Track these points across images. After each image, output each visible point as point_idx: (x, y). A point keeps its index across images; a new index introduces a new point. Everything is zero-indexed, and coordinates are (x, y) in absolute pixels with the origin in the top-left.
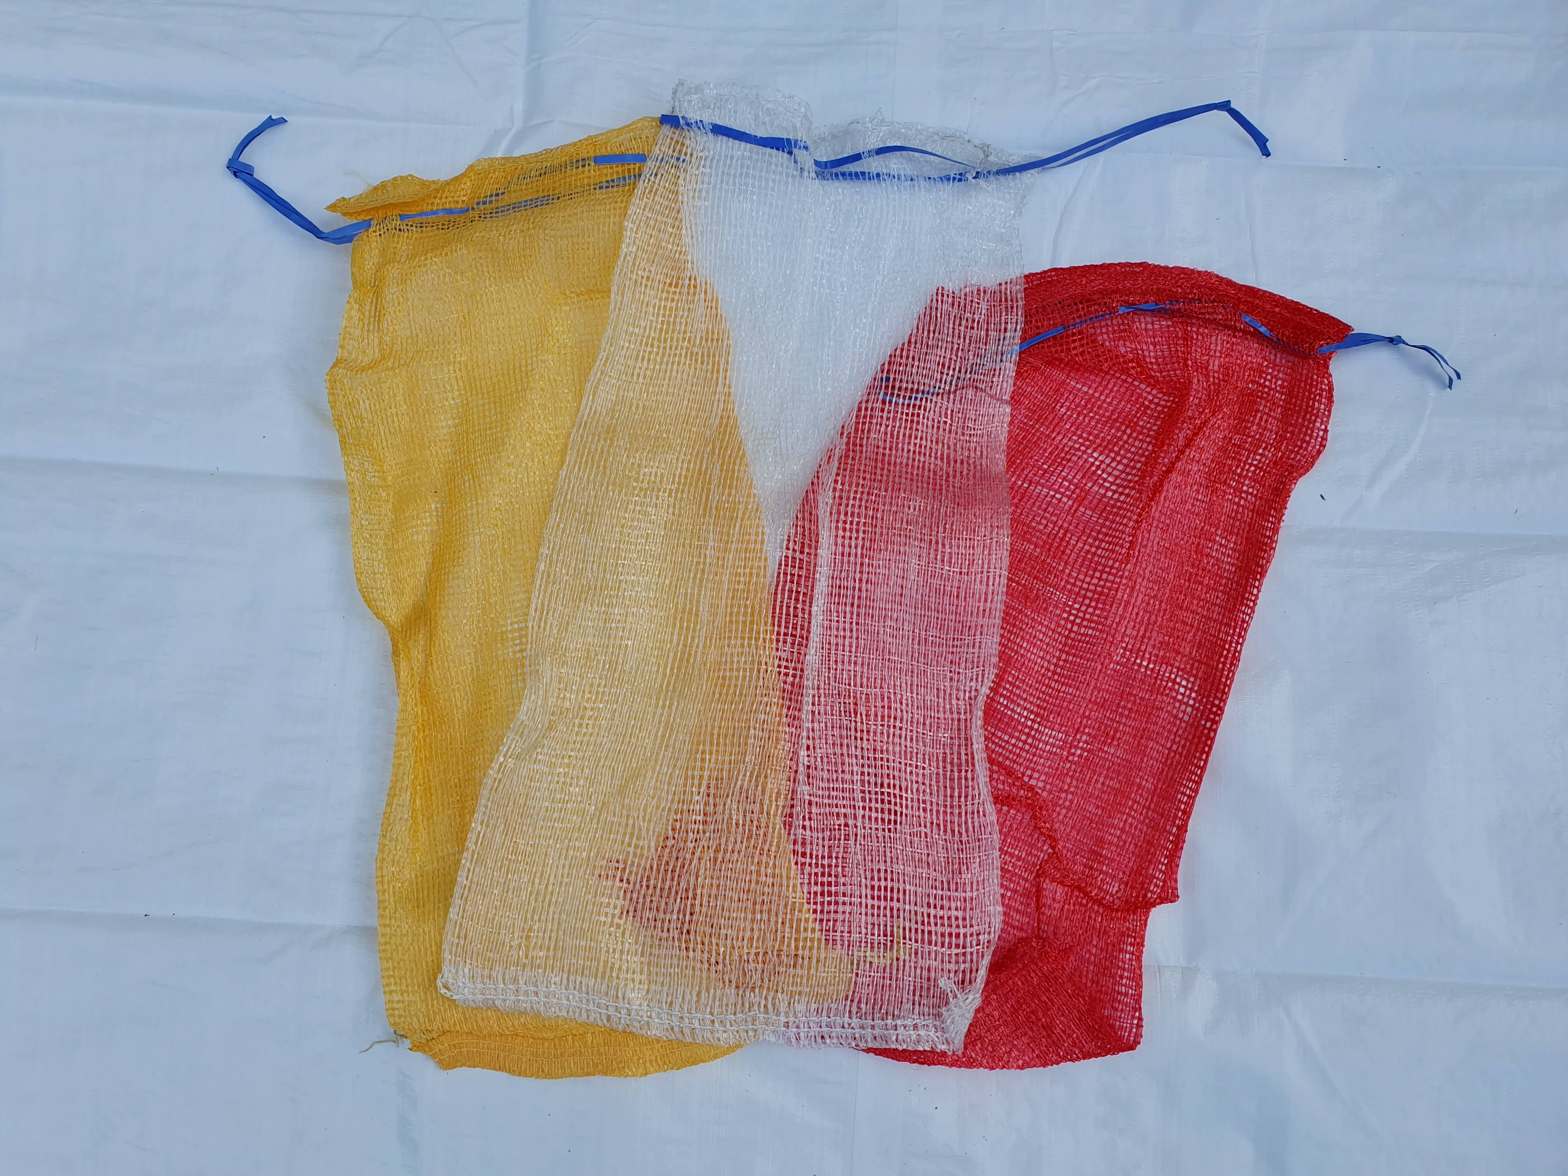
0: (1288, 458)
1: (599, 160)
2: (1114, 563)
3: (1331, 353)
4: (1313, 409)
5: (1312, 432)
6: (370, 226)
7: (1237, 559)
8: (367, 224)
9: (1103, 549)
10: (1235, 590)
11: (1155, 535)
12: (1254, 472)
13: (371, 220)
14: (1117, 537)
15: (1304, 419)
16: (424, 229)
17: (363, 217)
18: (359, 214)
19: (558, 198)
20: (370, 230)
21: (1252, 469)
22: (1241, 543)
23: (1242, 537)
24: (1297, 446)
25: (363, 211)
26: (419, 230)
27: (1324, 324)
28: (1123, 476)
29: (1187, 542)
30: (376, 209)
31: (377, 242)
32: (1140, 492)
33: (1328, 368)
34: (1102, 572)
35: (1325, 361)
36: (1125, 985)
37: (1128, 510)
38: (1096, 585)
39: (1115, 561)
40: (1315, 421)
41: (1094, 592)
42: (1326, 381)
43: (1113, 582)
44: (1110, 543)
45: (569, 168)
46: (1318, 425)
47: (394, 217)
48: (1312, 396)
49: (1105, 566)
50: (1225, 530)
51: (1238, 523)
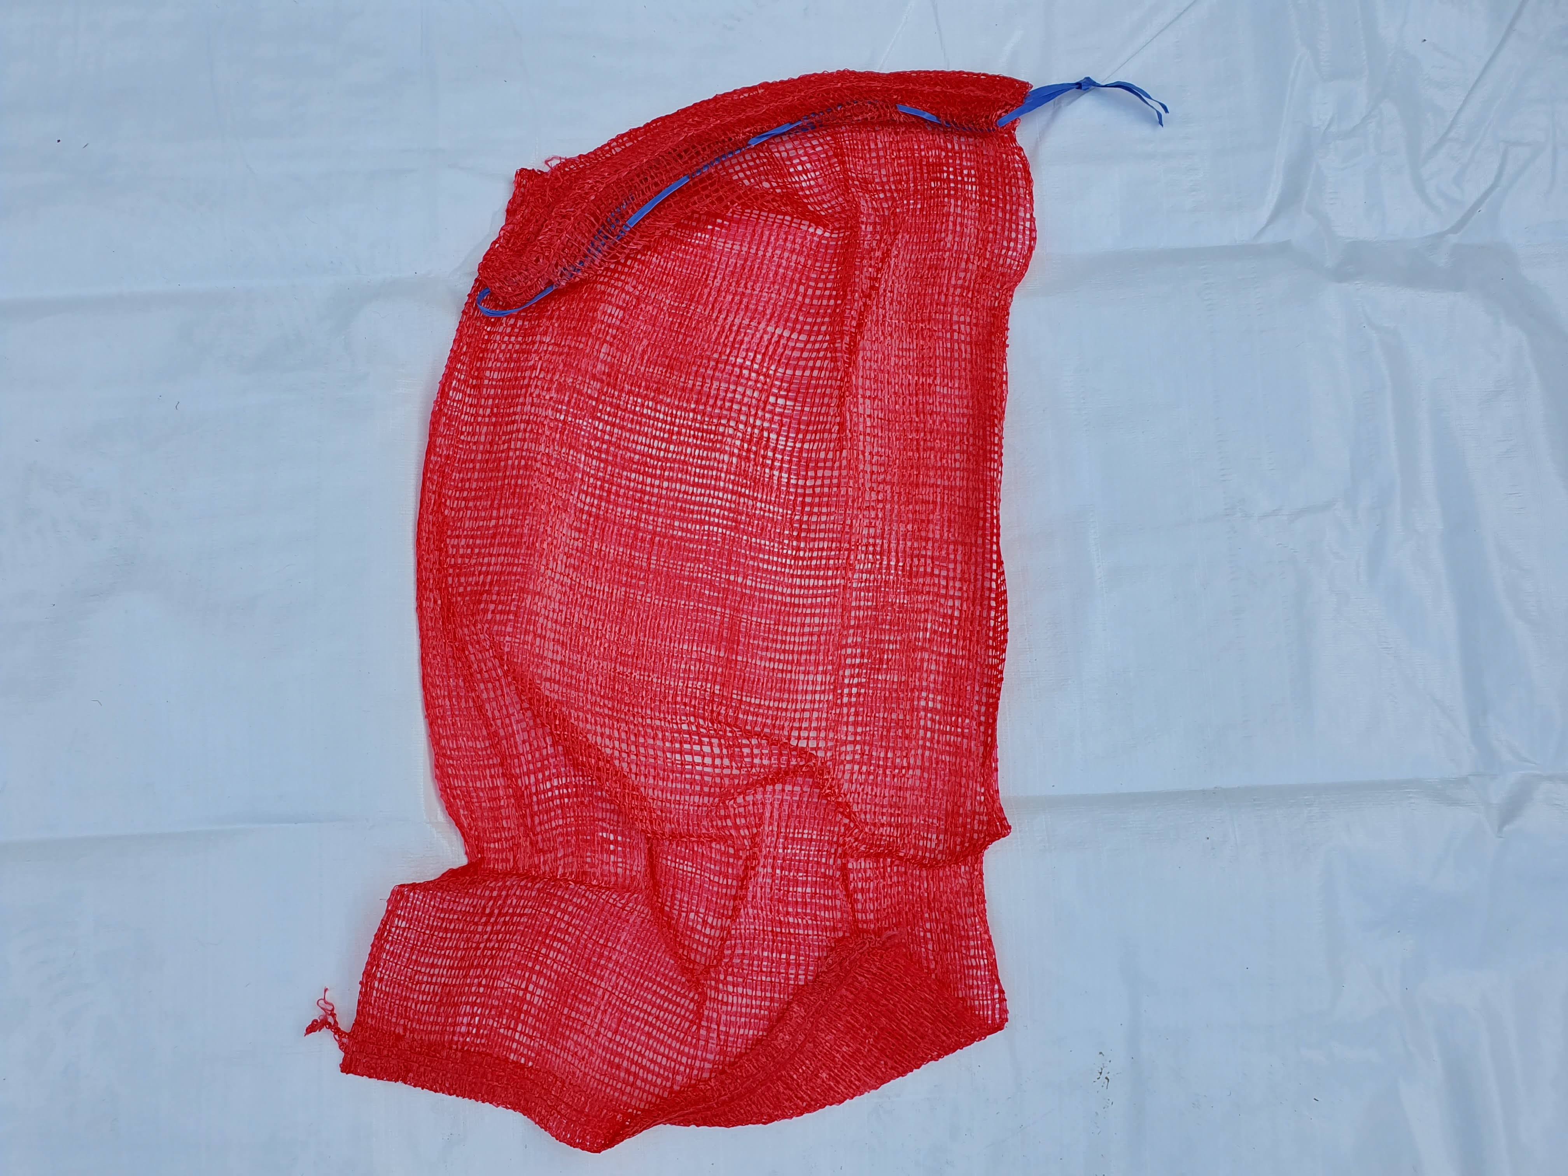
0: (997, 265)
2: (827, 454)
3: (1014, 122)
4: (1011, 197)
5: (1018, 225)
7: (967, 407)
9: (810, 441)
10: (974, 445)
11: (865, 407)
12: (961, 295)
14: (822, 423)
15: (1004, 211)
21: (958, 291)
22: (967, 386)
23: (966, 379)
24: (1003, 248)
27: (996, 90)
28: (809, 346)
29: (904, 403)
32: (834, 360)
33: (1015, 141)
34: (816, 468)
35: (1009, 133)
36: (974, 957)
37: (826, 386)
38: (814, 487)
39: (827, 451)
40: (1017, 210)
41: (813, 495)
42: (1017, 158)
43: (831, 478)
44: (816, 432)
46: (1022, 214)
48: (1007, 181)
49: (817, 461)
50: (943, 377)
51: (956, 364)
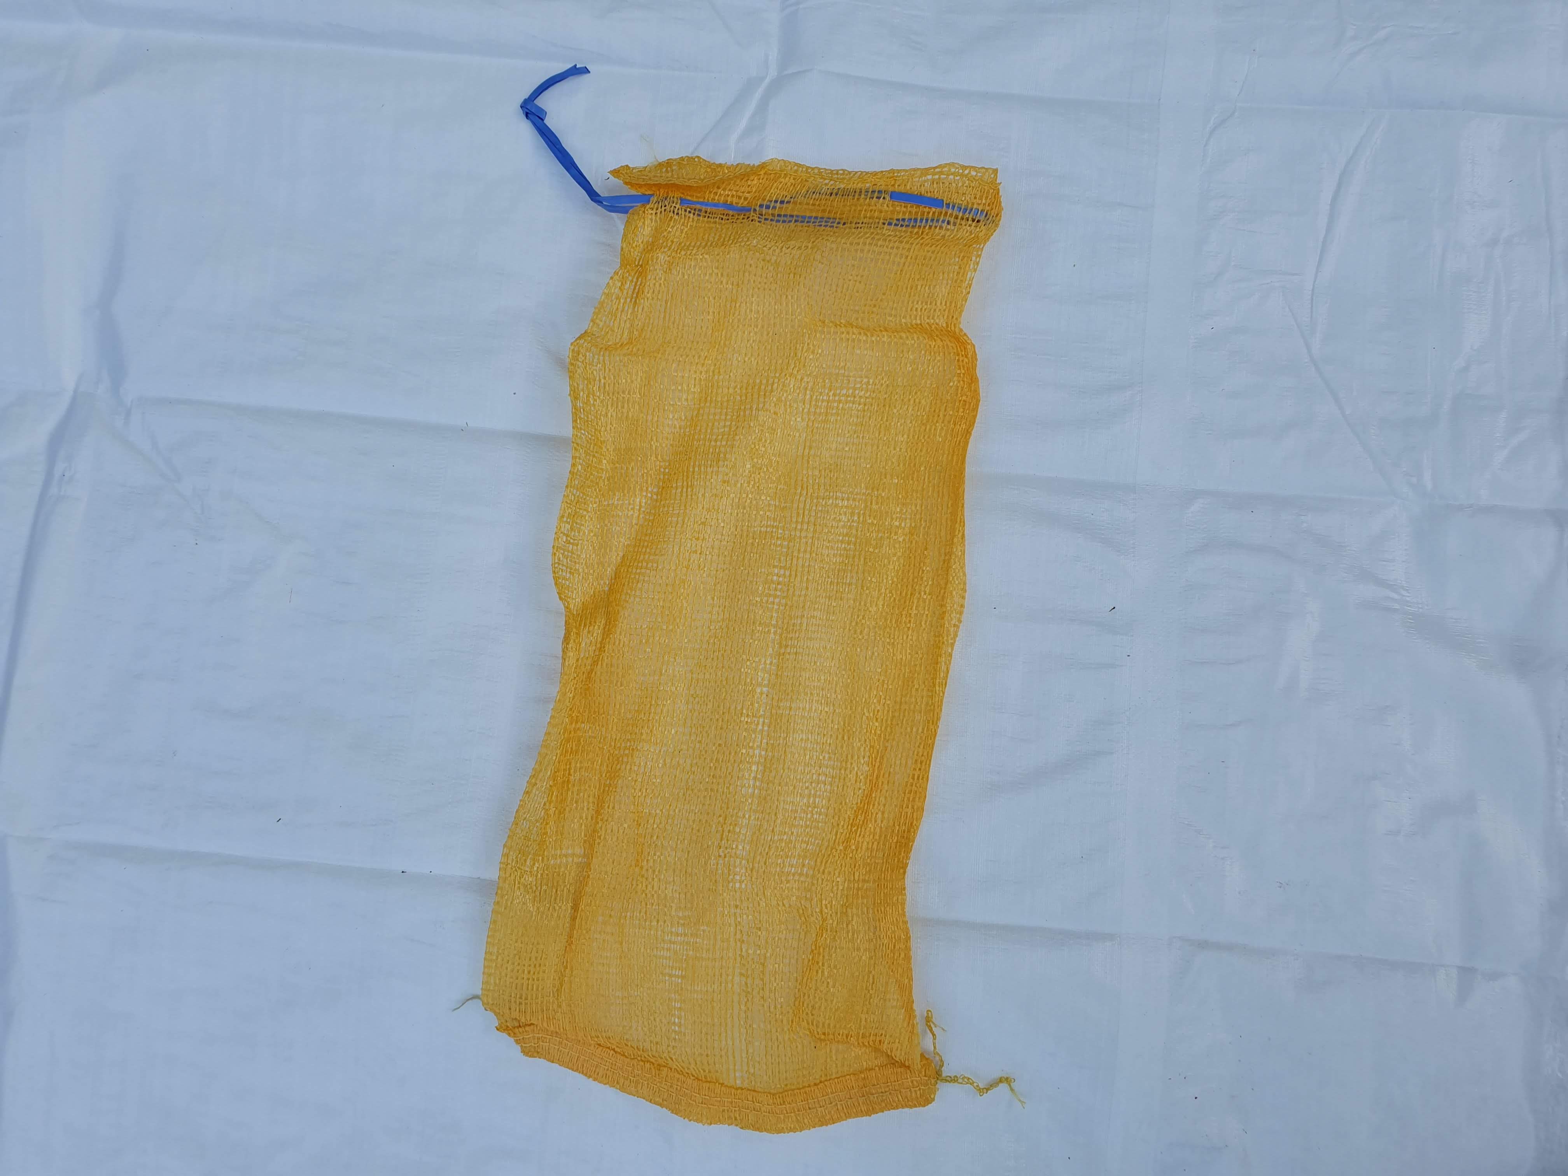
1: (896, 196)
6: (648, 202)
8: (645, 199)
13: (652, 195)
16: (701, 218)
17: (643, 191)
18: (640, 186)
19: (844, 224)
20: (648, 207)
25: (645, 185)
26: (696, 218)
30: (659, 186)
31: (651, 220)
45: (863, 196)
47: (675, 200)
